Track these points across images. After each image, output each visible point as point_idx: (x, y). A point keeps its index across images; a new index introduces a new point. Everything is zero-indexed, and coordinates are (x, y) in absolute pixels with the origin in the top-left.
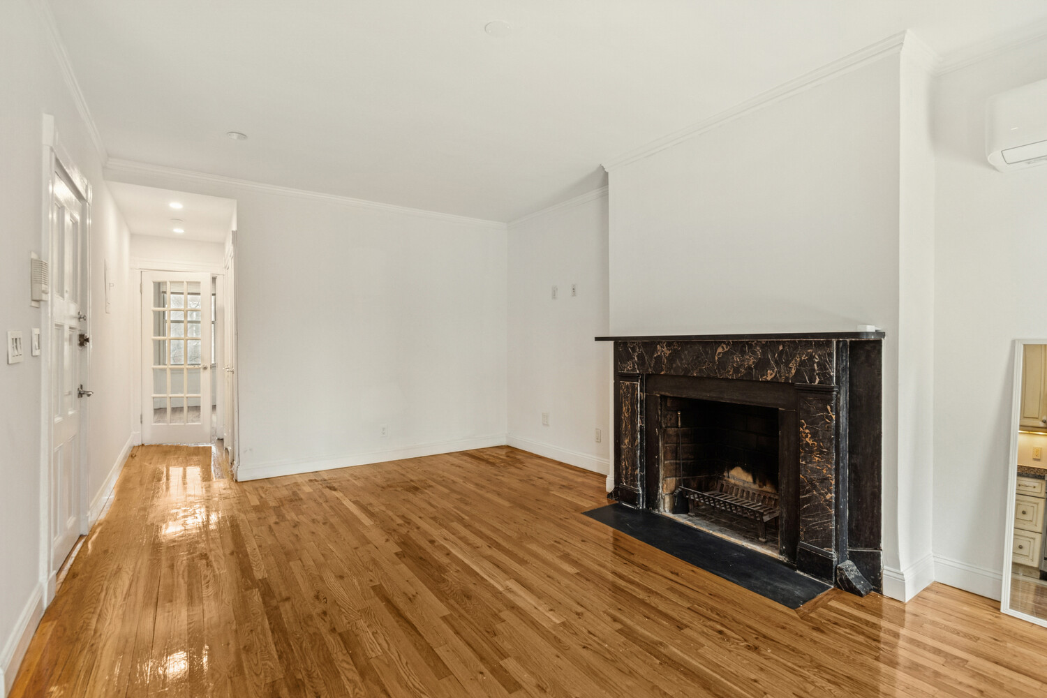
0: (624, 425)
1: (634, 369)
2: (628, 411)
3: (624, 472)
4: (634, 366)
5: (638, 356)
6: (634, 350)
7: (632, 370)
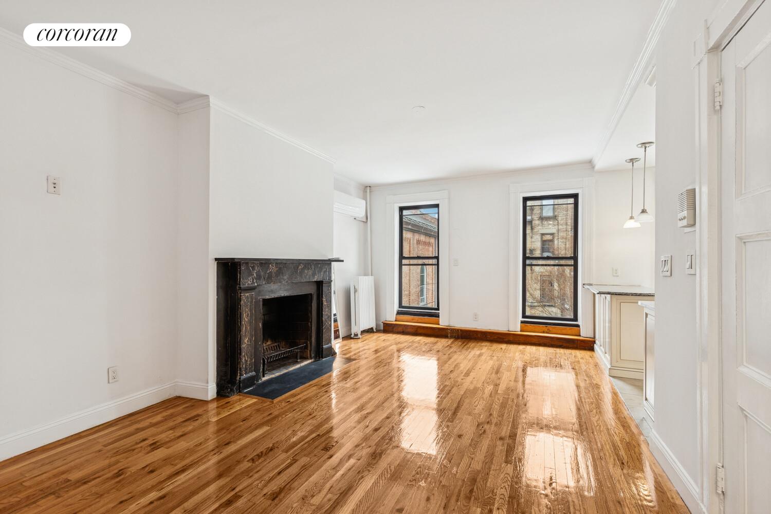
0: (244, 329)
1: (253, 283)
2: (248, 316)
3: (244, 366)
4: (253, 280)
5: (256, 273)
6: (253, 268)
7: (251, 284)
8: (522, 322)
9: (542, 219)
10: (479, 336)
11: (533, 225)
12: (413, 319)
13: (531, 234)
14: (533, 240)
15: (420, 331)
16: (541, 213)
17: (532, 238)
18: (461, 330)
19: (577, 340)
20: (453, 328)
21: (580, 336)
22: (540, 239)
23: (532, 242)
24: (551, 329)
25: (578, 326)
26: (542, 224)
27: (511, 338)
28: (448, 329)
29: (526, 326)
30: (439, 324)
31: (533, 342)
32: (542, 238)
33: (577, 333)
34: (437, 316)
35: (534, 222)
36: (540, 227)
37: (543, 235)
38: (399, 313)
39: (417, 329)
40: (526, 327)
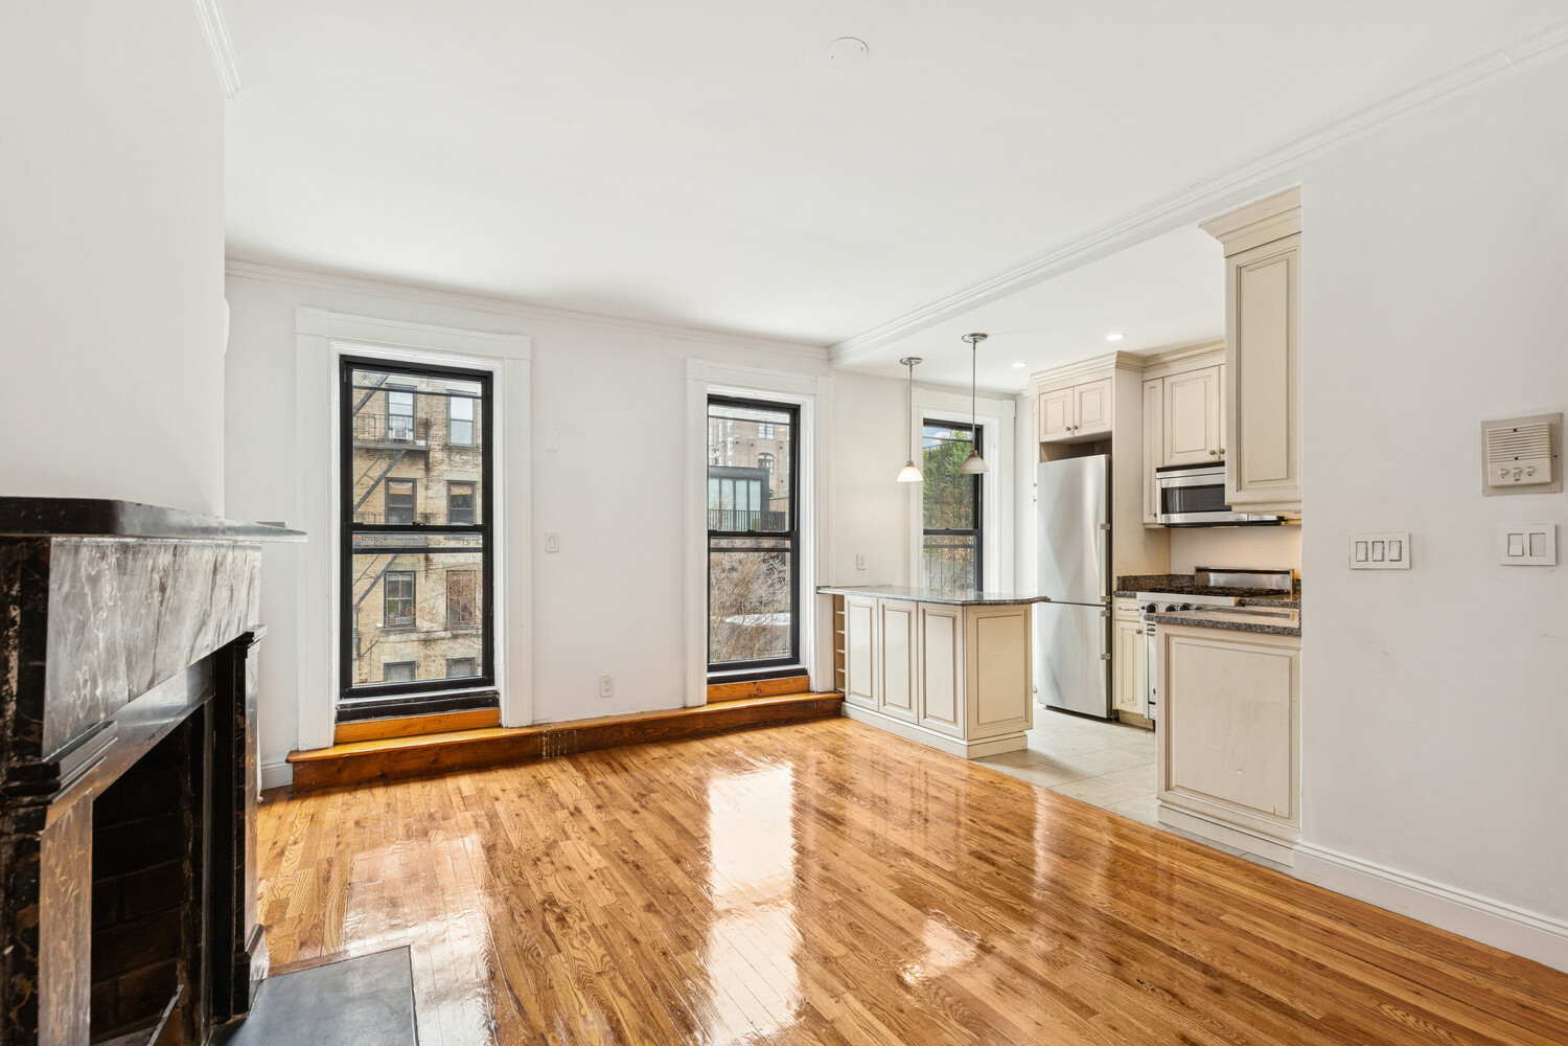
8: (711, 681)
9: (449, 448)
10: (627, 735)
11: (431, 461)
12: (405, 728)
13: (425, 481)
14: (430, 493)
15: (448, 760)
16: (448, 435)
17: (427, 488)
18: (579, 730)
19: (806, 702)
20: (553, 728)
21: (808, 691)
22: (445, 493)
23: (426, 498)
24: (763, 687)
25: (804, 672)
26: (450, 460)
27: (700, 725)
28: (541, 734)
29: (717, 688)
30: (500, 726)
31: (742, 723)
32: (449, 490)
33: (805, 688)
34: (492, 701)
35: (431, 454)
36: (445, 467)
37: (451, 483)
38: (343, 716)
39: (437, 754)
40: (717, 692)
